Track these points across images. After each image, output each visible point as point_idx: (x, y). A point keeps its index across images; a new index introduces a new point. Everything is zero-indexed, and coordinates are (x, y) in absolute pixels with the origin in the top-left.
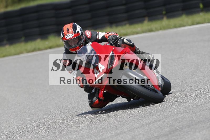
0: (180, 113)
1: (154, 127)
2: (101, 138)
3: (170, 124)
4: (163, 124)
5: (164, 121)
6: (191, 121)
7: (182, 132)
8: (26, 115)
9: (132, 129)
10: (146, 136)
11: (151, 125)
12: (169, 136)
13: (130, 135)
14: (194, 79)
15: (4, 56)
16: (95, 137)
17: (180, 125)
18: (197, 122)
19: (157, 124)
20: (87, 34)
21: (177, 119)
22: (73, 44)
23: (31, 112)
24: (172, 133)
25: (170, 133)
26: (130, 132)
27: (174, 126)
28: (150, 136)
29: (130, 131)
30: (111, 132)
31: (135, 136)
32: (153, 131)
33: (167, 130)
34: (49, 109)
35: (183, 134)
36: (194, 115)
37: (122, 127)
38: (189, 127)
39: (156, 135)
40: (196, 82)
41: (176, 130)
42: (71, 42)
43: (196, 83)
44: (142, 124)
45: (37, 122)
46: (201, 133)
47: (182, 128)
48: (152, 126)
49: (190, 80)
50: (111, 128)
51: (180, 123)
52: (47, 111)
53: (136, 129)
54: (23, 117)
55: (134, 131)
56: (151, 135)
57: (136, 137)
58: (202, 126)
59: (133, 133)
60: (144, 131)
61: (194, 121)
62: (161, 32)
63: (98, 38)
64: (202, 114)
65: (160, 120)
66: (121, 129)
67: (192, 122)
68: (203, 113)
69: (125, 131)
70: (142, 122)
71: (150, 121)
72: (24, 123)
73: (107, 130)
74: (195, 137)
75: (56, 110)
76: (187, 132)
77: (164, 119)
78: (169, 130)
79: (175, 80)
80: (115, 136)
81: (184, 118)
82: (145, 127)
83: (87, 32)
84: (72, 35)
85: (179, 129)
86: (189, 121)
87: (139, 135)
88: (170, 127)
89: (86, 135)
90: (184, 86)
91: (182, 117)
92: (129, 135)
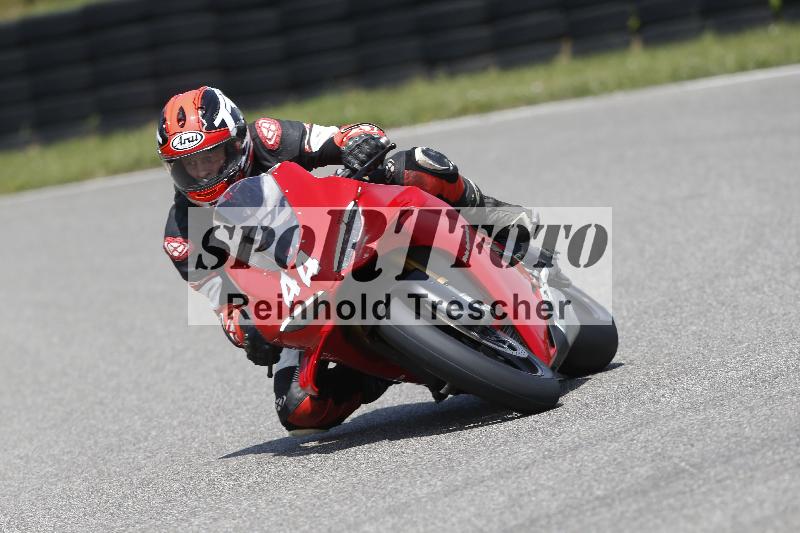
0: (695, 408)
1: (593, 461)
2: (392, 503)
3: (656, 448)
4: (628, 449)
5: (632, 440)
6: (733, 439)
7: (701, 482)
8: (103, 412)
9: (508, 469)
10: (563, 495)
11: (582, 454)
12: (652, 494)
13: (502, 493)
14: (747, 279)
15: (21, 188)
16: (368, 499)
17: (692, 455)
18: (758, 441)
19: (605, 451)
20: (265, 131)
21: (682, 430)
22: (203, 174)
23: (123, 404)
24: (662, 484)
25: (656, 486)
26: (502, 482)
27: (671, 458)
28: (579, 494)
29: (502, 478)
30: (429, 478)
31: (521, 495)
32: (587, 478)
33: (644, 471)
34: (193, 390)
35: (703, 489)
36: (747, 413)
37: (471, 461)
38: (728, 460)
39: (599, 493)
40: (755, 289)
41: (678, 473)
42: (196, 164)
43: (754, 293)
44: (546, 450)
45: (146, 439)
46: (772, 483)
47: (699, 467)
48: (586, 458)
49: (732, 281)
50: (429, 465)
51: (692, 445)
52: (185, 399)
53: (527, 468)
54: (92, 422)
55: (517, 478)
56: (584, 493)
57: (526, 499)
58: (777, 457)
59: (515, 485)
60: (557, 475)
61: (747, 438)
62: (620, 99)
63: (307, 147)
64: (776, 412)
65: (615, 434)
66: (469, 471)
67: (738, 444)
68: (779, 408)
69: (483, 477)
70: (547, 444)
71: (580, 438)
72: (96, 442)
73: (414, 471)
74: (750, 500)
75: (218, 396)
76: (719, 481)
77: (630, 430)
78: (651, 472)
79: (675, 280)
80: (446, 496)
81: (709, 426)
82: (560, 460)
83: (264, 125)
84: (199, 137)
85: (688, 467)
86: (727, 438)
87: (536, 491)
88: (653, 461)
89: (333, 491)
90: (710, 304)
91: (703, 421)
92: (497, 493)
